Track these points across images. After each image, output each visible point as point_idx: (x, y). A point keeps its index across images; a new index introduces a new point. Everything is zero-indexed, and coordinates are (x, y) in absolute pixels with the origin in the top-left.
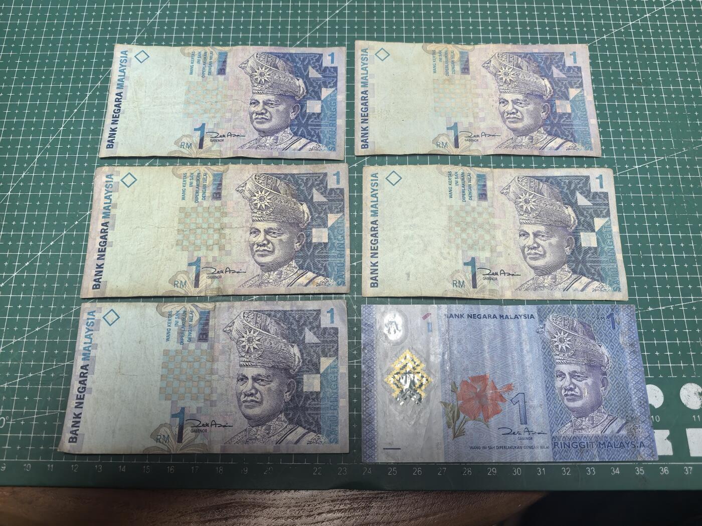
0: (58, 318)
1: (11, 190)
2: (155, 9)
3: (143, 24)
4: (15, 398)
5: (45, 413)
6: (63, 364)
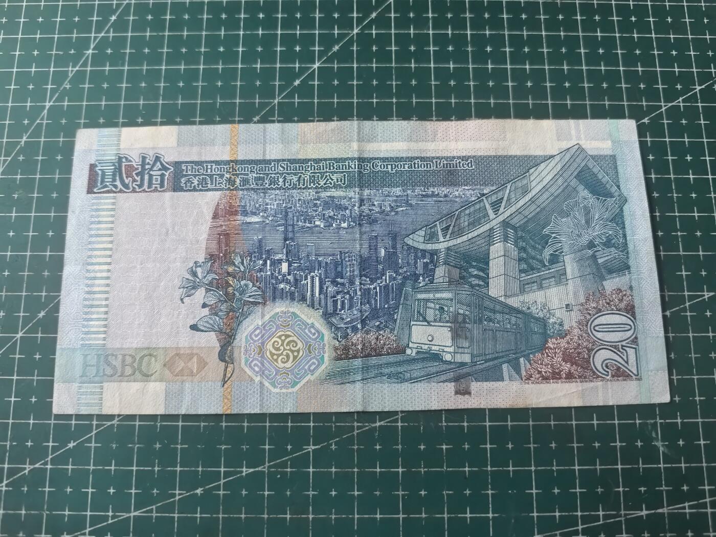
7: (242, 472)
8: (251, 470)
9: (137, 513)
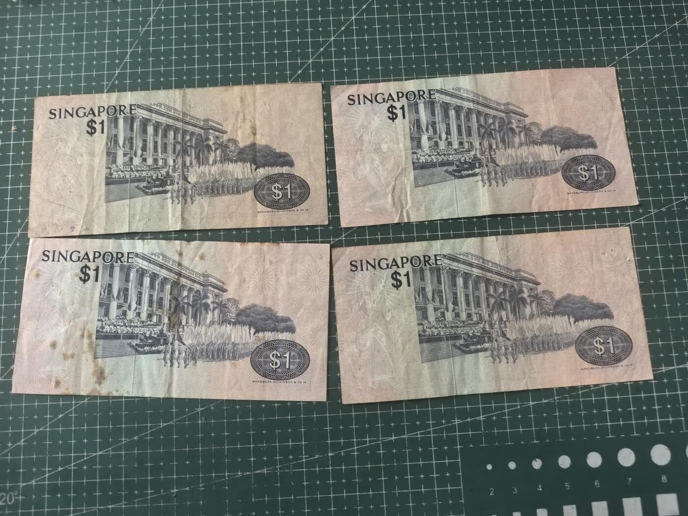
0: (82, 402)
1: (6, 253)
2: (147, 14)
3: (134, 35)
4: (46, 496)
5: (83, 510)
6: (94, 454)
7: (160, 425)
8: (165, 424)
9: (100, 453)
